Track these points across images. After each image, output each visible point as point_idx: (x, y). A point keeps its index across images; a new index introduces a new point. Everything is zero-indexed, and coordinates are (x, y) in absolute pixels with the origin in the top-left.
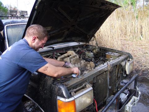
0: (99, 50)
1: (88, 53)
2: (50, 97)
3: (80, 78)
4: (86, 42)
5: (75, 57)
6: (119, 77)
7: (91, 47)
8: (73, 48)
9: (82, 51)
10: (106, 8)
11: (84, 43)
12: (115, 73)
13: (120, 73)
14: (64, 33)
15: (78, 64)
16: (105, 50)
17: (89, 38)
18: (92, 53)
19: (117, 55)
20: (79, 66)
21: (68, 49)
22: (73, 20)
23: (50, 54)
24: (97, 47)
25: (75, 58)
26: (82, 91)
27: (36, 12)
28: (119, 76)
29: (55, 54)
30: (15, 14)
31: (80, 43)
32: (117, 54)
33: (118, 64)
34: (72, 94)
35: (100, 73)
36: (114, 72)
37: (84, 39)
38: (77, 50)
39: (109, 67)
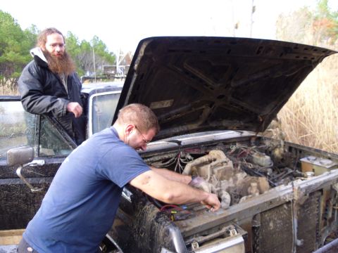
0: (286, 150)
1: (257, 157)
2: (150, 249)
3: (218, 213)
4: (257, 132)
5: (225, 164)
6: (332, 220)
7: (267, 143)
8: (225, 144)
9: (245, 150)
10: (298, 57)
11: (252, 134)
12: (318, 207)
13: (334, 210)
14: (201, 112)
15: (228, 180)
16: (300, 151)
17: (262, 122)
18: (268, 158)
19: (328, 165)
20: (232, 185)
21: (212, 145)
22: (219, 85)
23: (170, 156)
24: (282, 143)
25: (223, 167)
26: (218, 243)
27: (135, 75)
28: (330, 215)
29: (182, 156)
30: (113, 72)
31: (242, 133)
32: (330, 162)
33: (326, 188)
34: (193, 246)
35: (271, 206)
36: (314, 206)
37: (250, 125)
38: (233, 148)
39: (296, 193)
